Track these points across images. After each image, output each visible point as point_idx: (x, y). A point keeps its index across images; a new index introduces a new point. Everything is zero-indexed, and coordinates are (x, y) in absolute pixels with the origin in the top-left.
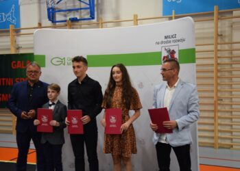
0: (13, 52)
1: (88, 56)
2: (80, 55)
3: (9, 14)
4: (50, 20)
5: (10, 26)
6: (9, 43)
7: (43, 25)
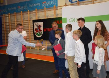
0: (55, 17)
1: (85, 17)
2: (81, 17)
3: (54, 1)
4: (70, 2)
5: (54, 6)
6: (54, 13)
7: (67, 4)
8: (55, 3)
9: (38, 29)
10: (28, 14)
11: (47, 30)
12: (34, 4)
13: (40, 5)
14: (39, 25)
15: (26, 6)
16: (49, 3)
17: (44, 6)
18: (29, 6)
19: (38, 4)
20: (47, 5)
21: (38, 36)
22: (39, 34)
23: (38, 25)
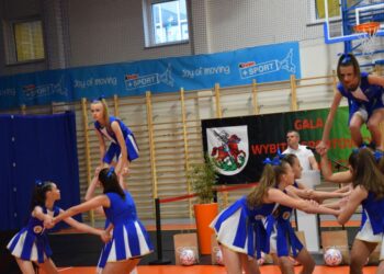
5: (291, 76)
8: (290, 66)
9: (228, 149)
10: (180, 99)
11: (263, 150)
12: (206, 70)
13: (228, 71)
14: (231, 134)
15: (165, 74)
16: (266, 67)
17: (248, 75)
18: (181, 73)
19: (221, 68)
20: (258, 72)
21: (227, 170)
22: (230, 163)
23: (227, 134)
